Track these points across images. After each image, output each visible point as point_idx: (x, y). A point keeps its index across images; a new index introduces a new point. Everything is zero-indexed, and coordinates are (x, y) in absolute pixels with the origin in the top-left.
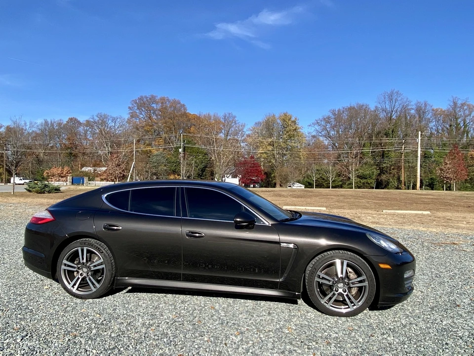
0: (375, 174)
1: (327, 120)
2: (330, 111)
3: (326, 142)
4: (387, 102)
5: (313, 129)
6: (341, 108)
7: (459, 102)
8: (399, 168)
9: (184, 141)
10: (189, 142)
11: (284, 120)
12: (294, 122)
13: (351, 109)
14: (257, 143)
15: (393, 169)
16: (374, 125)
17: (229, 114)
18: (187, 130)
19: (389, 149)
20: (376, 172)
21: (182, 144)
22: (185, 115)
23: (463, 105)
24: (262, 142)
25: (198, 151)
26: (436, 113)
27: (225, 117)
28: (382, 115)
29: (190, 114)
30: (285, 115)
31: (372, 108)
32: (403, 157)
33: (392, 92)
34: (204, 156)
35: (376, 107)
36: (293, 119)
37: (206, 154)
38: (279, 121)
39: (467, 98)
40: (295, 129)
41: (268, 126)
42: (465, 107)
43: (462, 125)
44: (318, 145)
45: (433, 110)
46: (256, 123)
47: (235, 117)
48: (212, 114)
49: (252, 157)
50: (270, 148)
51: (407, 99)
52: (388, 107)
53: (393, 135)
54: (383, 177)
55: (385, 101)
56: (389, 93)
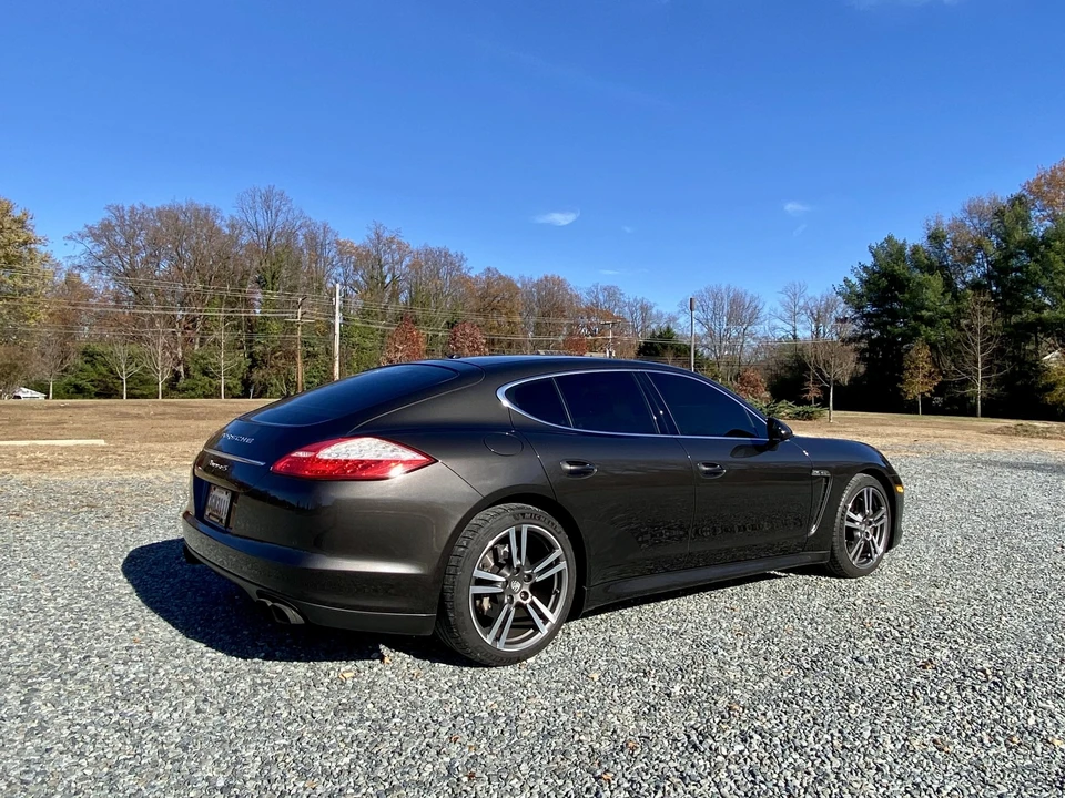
1: (107, 228)
2: (108, 208)
4: (260, 212)
5: (81, 248)
6: (137, 206)
7: (387, 235)
8: (290, 356)
12: (21, 222)
13: (168, 216)
15: (276, 358)
19: (268, 315)
20: (244, 363)
23: (391, 241)
26: (342, 249)
28: (246, 238)
32: (299, 333)
33: (270, 190)
36: (17, 213)
39: (399, 230)
40: (25, 243)
42: (394, 247)
43: (388, 281)
45: (338, 243)
51: (301, 212)
52: (261, 222)
53: (273, 284)
54: (257, 375)
55: (254, 208)
56: (263, 191)
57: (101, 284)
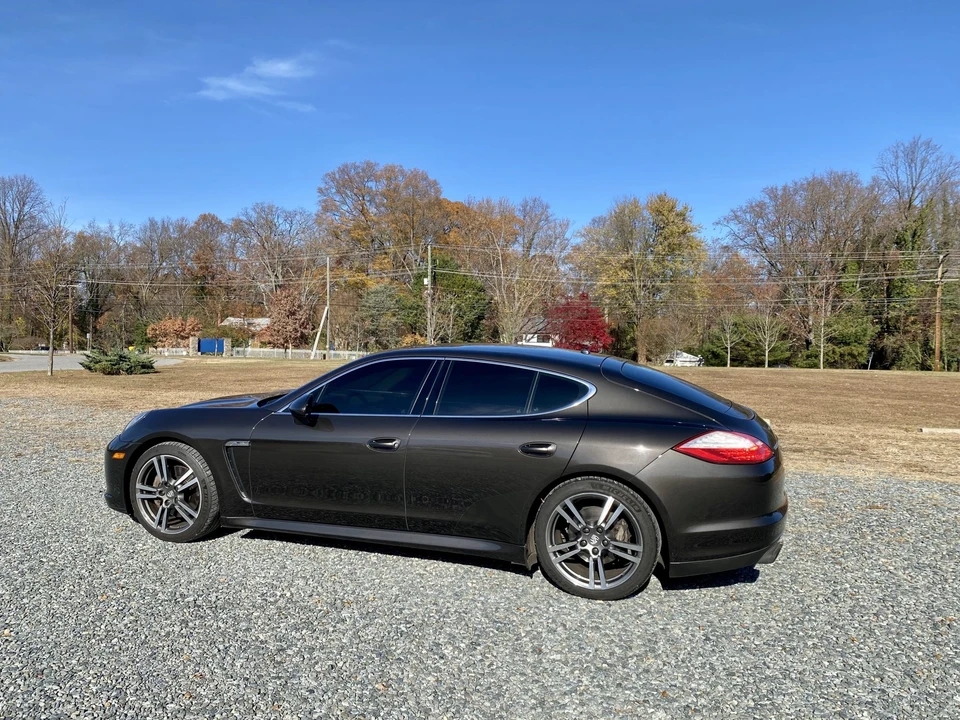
0: (869, 332)
1: (758, 210)
2: (764, 191)
3: (754, 262)
4: (902, 168)
5: (726, 230)
6: (790, 184)
8: (928, 321)
9: (434, 261)
10: (445, 264)
11: (659, 212)
12: (682, 215)
13: (814, 185)
14: (596, 263)
15: (914, 323)
16: (868, 221)
17: (535, 201)
18: (440, 237)
19: (905, 277)
20: (873, 330)
21: (430, 267)
22: (439, 203)
24: (606, 263)
25: (465, 284)
27: (525, 206)
28: (889, 198)
29: (449, 203)
30: (661, 199)
31: (866, 180)
32: (939, 295)
33: (914, 145)
34: (476, 294)
35: (874, 179)
36: (679, 208)
37: (481, 289)
38: (646, 214)
40: (684, 232)
41: (622, 227)
44: (735, 268)
46: (594, 221)
47: (547, 207)
48: (495, 201)
49: (584, 296)
50: (626, 275)
51: (952, 158)
52: (903, 178)
53: (914, 243)
54: (889, 341)
55: (896, 165)
56: (907, 144)
57: (754, 261)
